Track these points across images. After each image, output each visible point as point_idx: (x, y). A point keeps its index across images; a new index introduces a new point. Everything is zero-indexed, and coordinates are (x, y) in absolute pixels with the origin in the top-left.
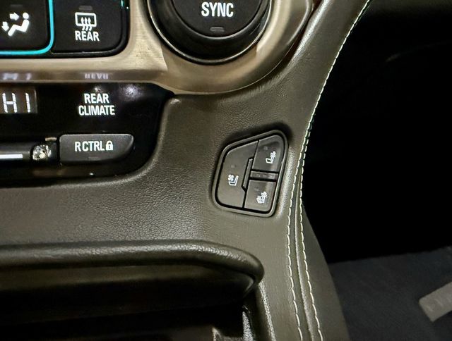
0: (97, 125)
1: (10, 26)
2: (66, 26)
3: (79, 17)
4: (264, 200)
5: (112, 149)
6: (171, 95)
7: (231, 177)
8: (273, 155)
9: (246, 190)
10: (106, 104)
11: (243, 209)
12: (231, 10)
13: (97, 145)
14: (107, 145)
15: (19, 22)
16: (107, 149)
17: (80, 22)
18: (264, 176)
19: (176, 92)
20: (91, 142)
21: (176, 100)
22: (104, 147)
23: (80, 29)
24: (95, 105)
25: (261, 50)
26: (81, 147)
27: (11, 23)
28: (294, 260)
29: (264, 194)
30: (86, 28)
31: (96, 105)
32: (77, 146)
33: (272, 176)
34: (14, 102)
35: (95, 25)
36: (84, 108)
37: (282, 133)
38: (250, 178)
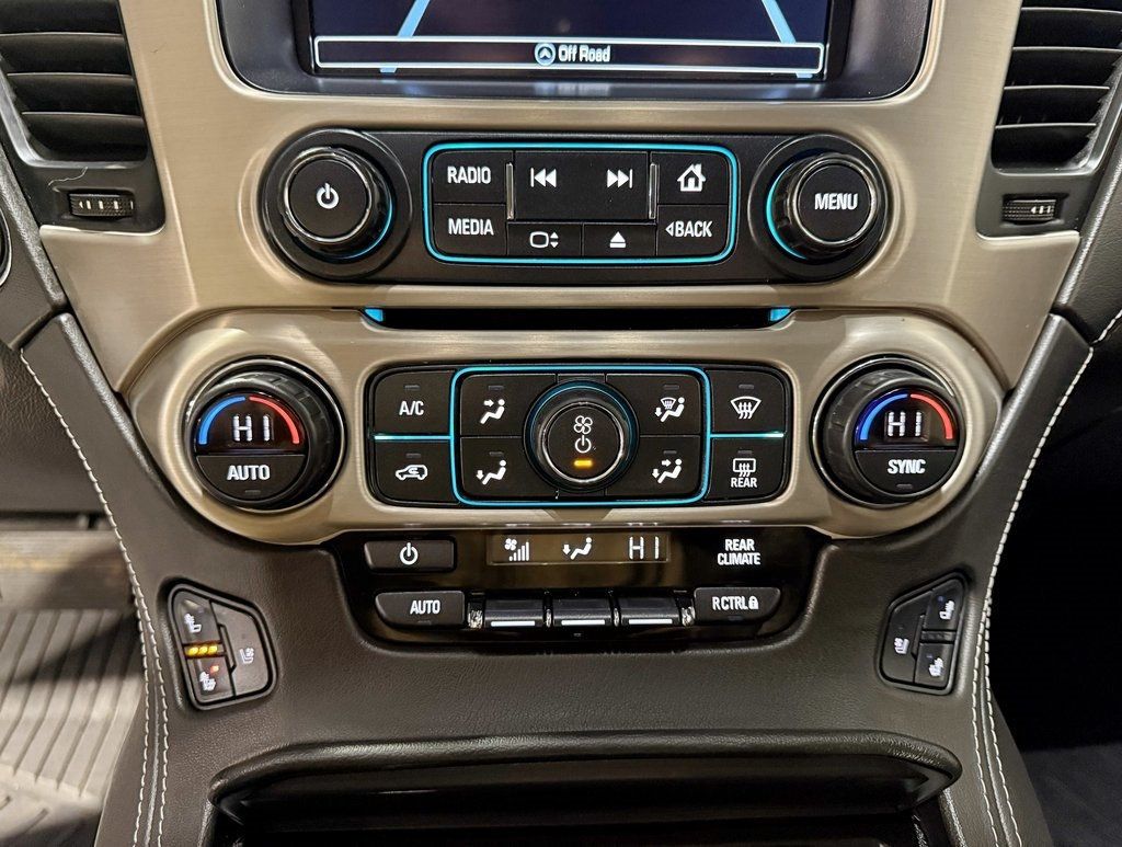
0: (740, 578)
1: (661, 473)
2: (723, 472)
3: (738, 463)
4: (939, 671)
5: (756, 607)
6: (828, 540)
7: (898, 642)
8: (950, 606)
9: (915, 657)
10: (751, 551)
11: (913, 684)
12: (922, 466)
13: (738, 602)
14: (750, 602)
15: (671, 469)
16: (751, 607)
17: (737, 468)
18: (939, 637)
19: (834, 536)
20: (731, 598)
21: (833, 548)
22: (747, 604)
23: (737, 475)
24: (737, 552)
25: (947, 491)
26: (720, 604)
27: (662, 469)
28: (984, 756)
29: (939, 663)
30: (744, 474)
31: (740, 553)
32: (716, 602)
33: (948, 636)
34: (640, 547)
35: (754, 471)
36: (725, 556)
37: (961, 576)
38: (921, 641)
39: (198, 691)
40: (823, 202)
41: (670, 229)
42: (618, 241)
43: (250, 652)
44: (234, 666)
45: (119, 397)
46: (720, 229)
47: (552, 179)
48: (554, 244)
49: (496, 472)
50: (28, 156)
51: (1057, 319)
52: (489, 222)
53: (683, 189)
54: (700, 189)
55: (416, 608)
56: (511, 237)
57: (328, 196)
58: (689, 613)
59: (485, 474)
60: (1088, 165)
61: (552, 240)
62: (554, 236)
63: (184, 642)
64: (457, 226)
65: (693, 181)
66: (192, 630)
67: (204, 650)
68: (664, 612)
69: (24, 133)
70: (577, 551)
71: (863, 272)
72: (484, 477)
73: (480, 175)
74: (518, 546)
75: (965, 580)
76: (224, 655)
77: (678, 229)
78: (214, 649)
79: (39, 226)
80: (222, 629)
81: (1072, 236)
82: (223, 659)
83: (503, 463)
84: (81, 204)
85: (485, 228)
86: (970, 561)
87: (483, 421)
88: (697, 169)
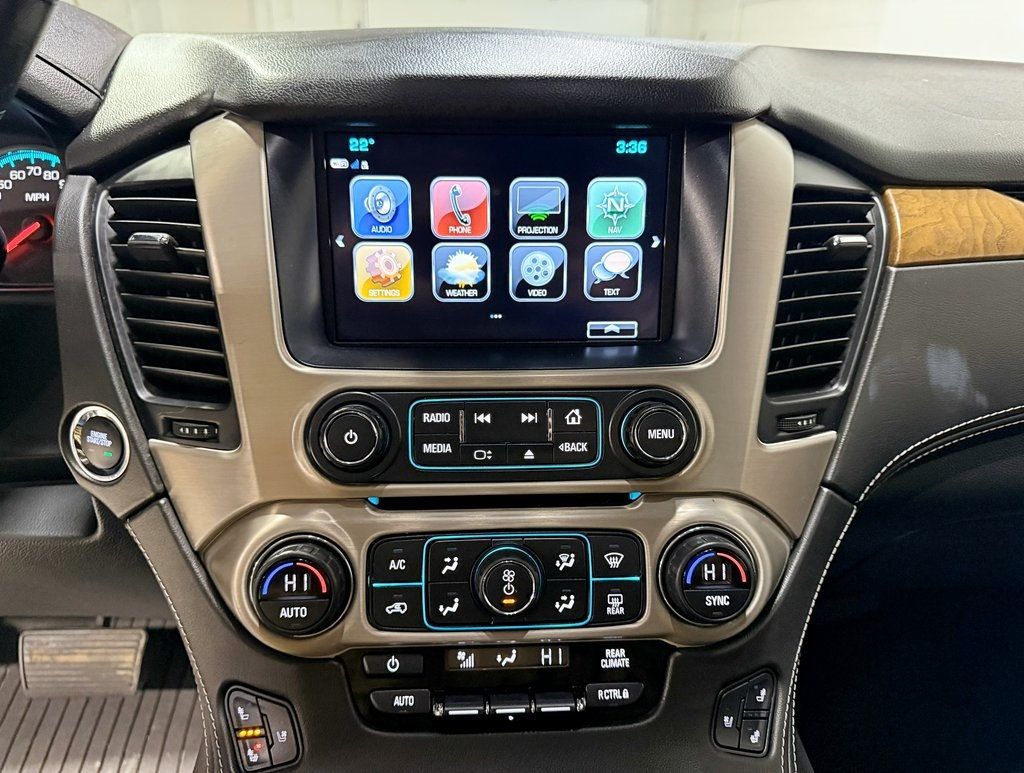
0: (615, 677)
1: (561, 605)
2: (601, 604)
3: (611, 597)
4: (757, 739)
5: (627, 696)
6: (674, 649)
7: (726, 719)
8: (763, 692)
9: (739, 730)
10: (623, 657)
11: (738, 749)
12: (727, 600)
13: (615, 693)
14: (624, 693)
15: (567, 602)
16: (624, 697)
17: (610, 601)
18: (757, 715)
19: (678, 646)
20: (611, 691)
21: (678, 654)
22: (621, 695)
23: (611, 606)
24: (614, 659)
25: (750, 614)
26: (603, 695)
27: (561, 602)
29: (757, 733)
30: (616, 605)
31: (616, 659)
32: (600, 693)
33: (763, 714)
34: (549, 656)
35: (621, 603)
36: (606, 661)
37: (771, 671)
38: (743, 718)
39: (245, 762)
40: (653, 434)
41: (561, 447)
42: (529, 455)
43: (284, 734)
44: (273, 744)
45: (197, 554)
46: (592, 447)
47: (488, 418)
48: (489, 457)
49: (452, 606)
50: (144, 394)
51: (826, 490)
52: (449, 445)
53: (568, 423)
54: (579, 423)
55: (398, 702)
56: (462, 454)
57: (351, 437)
58: (582, 702)
59: (445, 608)
60: (839, 388)
61: (488, 455)
62: (490, 452)
63: (236, 727)
64: (428, 448)
65: (574, 418)
66: (242, 718)
67: (250, 733)
68: (565, 702)
69: (141, 379)
70: (507, 659)
71: (684, 471)
72: (444, 610)
73: (444, 417)
74: (467, 657)
75: (774, 675)
76: (265, 736)
77: (566, 447)
78: (258, 732)
79: (148, 439)
80: (264, 718)
81: (832, 434)
82: (264, 739)
83: (456, 600)
84: (182, 430)
85: (446, 448)
86: (774, 659)
87: (444, 572)
88: (577, 412)
